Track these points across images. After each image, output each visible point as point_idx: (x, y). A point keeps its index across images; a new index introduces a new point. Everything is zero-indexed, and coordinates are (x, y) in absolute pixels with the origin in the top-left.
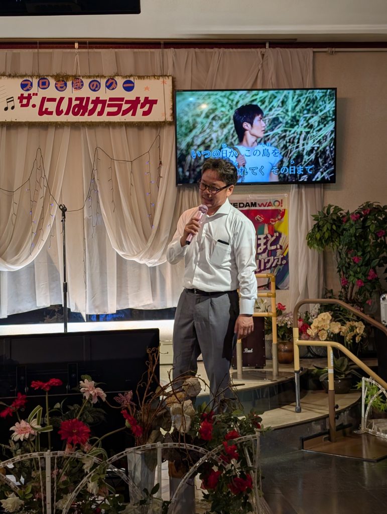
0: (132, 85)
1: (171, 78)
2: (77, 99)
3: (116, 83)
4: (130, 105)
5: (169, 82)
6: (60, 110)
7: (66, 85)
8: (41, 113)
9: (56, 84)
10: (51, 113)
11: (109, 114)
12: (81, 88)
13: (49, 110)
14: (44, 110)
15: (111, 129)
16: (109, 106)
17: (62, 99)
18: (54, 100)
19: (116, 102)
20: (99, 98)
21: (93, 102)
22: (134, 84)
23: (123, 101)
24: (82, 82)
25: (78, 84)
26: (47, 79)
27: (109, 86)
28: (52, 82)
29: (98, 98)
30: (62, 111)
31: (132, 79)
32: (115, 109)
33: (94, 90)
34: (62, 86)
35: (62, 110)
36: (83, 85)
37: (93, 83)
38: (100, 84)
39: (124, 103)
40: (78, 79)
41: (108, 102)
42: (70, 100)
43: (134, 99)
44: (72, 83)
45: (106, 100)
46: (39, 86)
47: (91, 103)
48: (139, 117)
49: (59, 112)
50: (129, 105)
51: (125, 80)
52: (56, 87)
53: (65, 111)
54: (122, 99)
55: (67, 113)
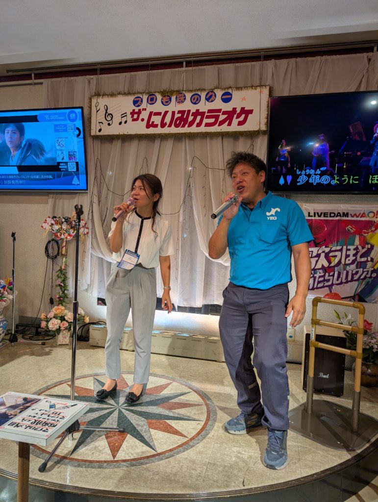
0: (229, 96)
1: (268, 87)
2: (179, 112)
3: (215, 96)
4: (227, 116)
5: (266, 91)
6: (165, 122)
7: (170, 99)
8: (148, 126)
9: (162, 99)
10: (156, 126)
11: (207, 125)
12: (183, 102)
13: (155, 123)
14: (150, 123)
15: (208, 140)
16: (208, 117)
17: (166, 112)
18: (159, 114)
19: (214, 113)
20: (199, 110)
21: (193, 114)
22: (231, 95)
23: (220, 112)
24: (185, 96)
25: (181, 98)
26: (155, 95)
27: (208, 99)
28: (159, 97)
29: (197, 110)
30: (166, 124)
31: (230, 91)
32: (212, 120)
33: (195, 103)
34: (167, 100)
35: (166, 122)
36: (185, 99)
37: (194, 97)
38: (200, 97)
39: (221, 114)
40: (182, 93)
41: (206, 114)
42: (173, 113)
43: (231, 110)
44: (176, 97)
45: (205, 112)
46: (148, 102)
47: (192, 116)
48: (234, 127)
49: (163, 125)
50: (225, 116)
51: (224, 92)
52: (162, 103)
53: (168, 124)
54: (219, 111)
55: (170, 126)
